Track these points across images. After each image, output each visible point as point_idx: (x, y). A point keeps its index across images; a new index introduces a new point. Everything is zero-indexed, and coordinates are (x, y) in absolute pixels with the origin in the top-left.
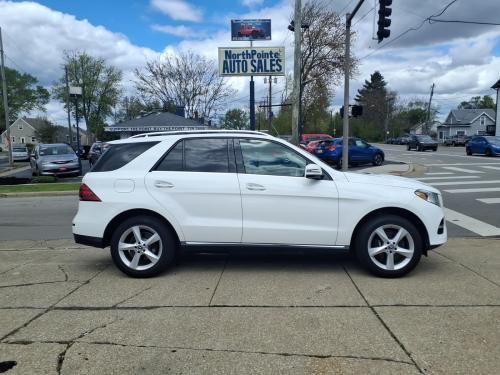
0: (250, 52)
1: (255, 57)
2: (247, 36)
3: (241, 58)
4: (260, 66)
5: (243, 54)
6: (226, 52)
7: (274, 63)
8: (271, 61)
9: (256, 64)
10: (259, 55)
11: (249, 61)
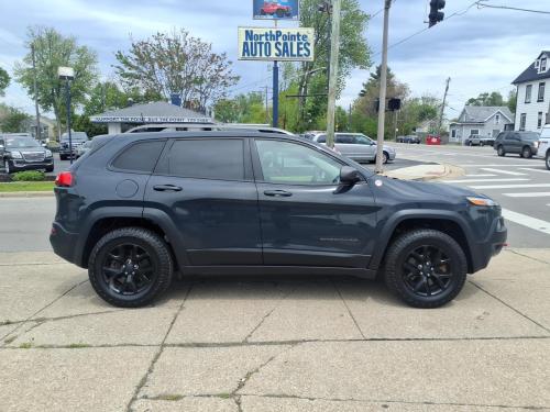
0: (274, 33)
1: (280, 39)
2: (272, 14)
3: (263, 39)
4: (285, 51)
5: (267, 35)
6: (247, 32)
7: (302, 46)
8: (298, 44)
9: (281, 48)
10: (285, 37)
11: (273, 43)
